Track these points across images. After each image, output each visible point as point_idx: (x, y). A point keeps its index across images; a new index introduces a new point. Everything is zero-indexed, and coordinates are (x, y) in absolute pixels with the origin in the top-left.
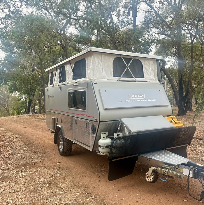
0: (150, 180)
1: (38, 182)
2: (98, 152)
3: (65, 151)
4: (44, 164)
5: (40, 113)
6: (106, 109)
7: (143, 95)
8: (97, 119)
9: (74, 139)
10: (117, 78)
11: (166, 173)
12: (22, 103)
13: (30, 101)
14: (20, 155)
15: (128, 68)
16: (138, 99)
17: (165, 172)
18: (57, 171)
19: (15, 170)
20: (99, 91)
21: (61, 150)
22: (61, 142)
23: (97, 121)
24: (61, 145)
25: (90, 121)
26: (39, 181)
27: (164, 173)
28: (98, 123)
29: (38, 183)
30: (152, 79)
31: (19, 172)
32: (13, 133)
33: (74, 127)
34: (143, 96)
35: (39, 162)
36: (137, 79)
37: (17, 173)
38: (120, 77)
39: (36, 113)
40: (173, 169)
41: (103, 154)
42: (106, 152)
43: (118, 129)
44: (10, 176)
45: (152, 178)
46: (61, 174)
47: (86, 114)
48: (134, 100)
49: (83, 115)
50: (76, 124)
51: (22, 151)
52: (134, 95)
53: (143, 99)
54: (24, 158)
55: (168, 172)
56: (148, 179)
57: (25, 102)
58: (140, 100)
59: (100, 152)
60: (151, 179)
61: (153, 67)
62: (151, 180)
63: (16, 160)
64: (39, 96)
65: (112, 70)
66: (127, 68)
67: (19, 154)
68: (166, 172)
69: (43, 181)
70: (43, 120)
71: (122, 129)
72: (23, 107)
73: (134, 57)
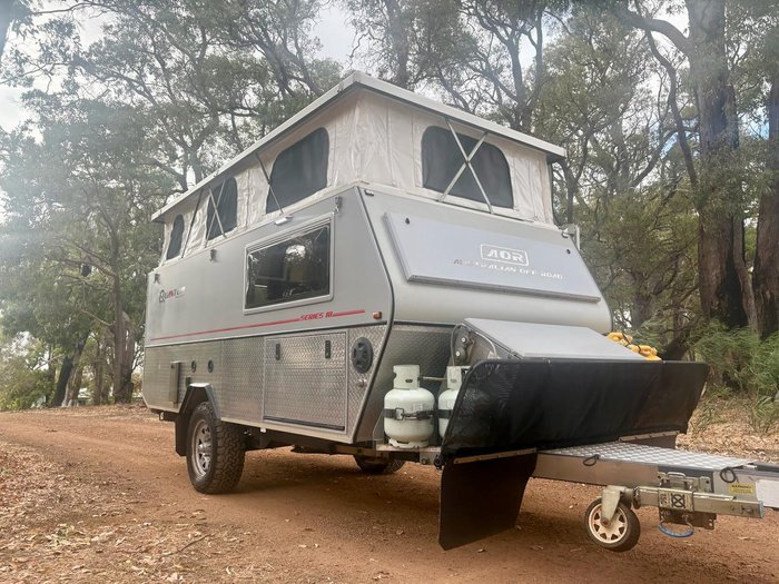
0: (609, 536)
1: (135, 568)
2: (381, 443)
3: (217, 472)
4: (141, 515)
5: (97, 403)
6: (414, 281)
7: (523, 255)
8: (380, 313)
9: (265, 418)
10: (435, 194)
11: (683, 505)
12: (39, 375)
13: (67, 369)
14: (44, 491)
15: (470, 165)
16: (510, 266)
17: (678, 501)
18: (198, 533)
19: (33, 534)
20: (385, 219)
21: (201, 473)
22: (200, 443)
23: (383, 319)
24: (201, 455)
25: (345, 330)
26: (137, 565)
27: (674, 504)
28: (386, 327)
29: (133, 571)
30: (536, 218)
31: (49, 537)
32: (12, 442)
33: (268, 374)
34: (524, 258)
35: (120, 510)
36: (496, 209)
37: (40, 541)
38: (443, 192)
39: (82, 402)
40: (709, 486)
41: (402, 446)
42: (414, 439)
43: (458, 354)
44: (13, 552)
45: (621, 530)
46: (219, 542)
47: (324, 309)
48: (499, 265)
49: (315, 316)
50: (278, 359)
51: (50, 483)
52: (495, 249)
53: (525, 268)
54: (61, 499)
55: (692, 499)
56: (604, 536)
57: (49, 375)
58: (518, 268)
59: (391, 441)
60: (617, 533)
61: (538, 179)
62: (614, 537)
63: (29, 507)
64: (98, 353)
65: (420, 163)
66: (464, 166)
67: (41, 488)
68: (683, 497)
69: (151, 563)
70: (111, 416)
71: (472, 354)
72: (41, 388)
73: (487, 132)
